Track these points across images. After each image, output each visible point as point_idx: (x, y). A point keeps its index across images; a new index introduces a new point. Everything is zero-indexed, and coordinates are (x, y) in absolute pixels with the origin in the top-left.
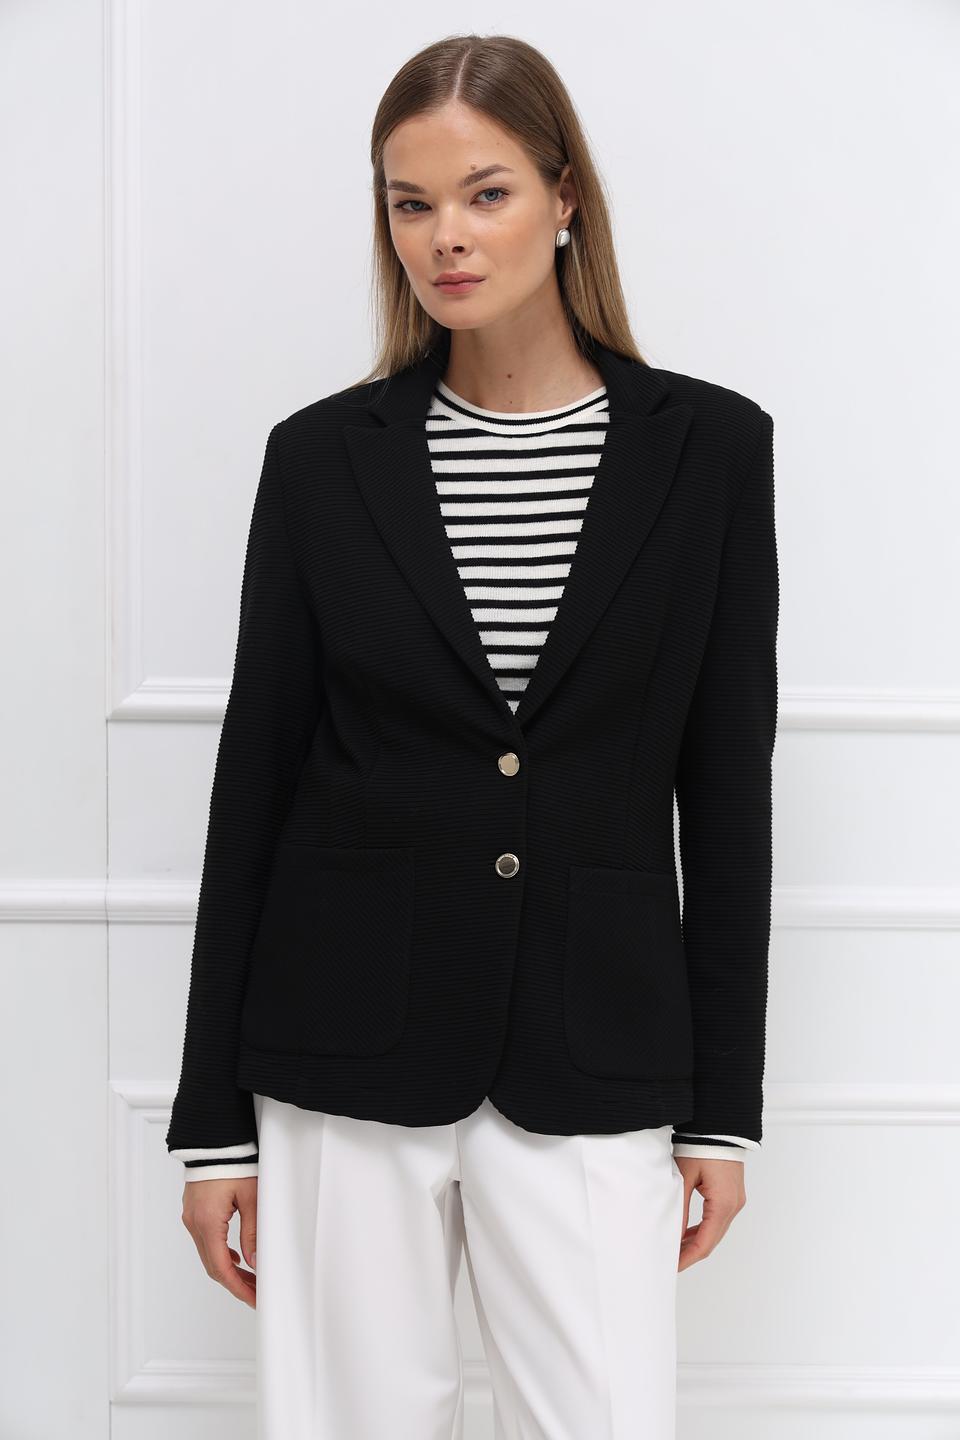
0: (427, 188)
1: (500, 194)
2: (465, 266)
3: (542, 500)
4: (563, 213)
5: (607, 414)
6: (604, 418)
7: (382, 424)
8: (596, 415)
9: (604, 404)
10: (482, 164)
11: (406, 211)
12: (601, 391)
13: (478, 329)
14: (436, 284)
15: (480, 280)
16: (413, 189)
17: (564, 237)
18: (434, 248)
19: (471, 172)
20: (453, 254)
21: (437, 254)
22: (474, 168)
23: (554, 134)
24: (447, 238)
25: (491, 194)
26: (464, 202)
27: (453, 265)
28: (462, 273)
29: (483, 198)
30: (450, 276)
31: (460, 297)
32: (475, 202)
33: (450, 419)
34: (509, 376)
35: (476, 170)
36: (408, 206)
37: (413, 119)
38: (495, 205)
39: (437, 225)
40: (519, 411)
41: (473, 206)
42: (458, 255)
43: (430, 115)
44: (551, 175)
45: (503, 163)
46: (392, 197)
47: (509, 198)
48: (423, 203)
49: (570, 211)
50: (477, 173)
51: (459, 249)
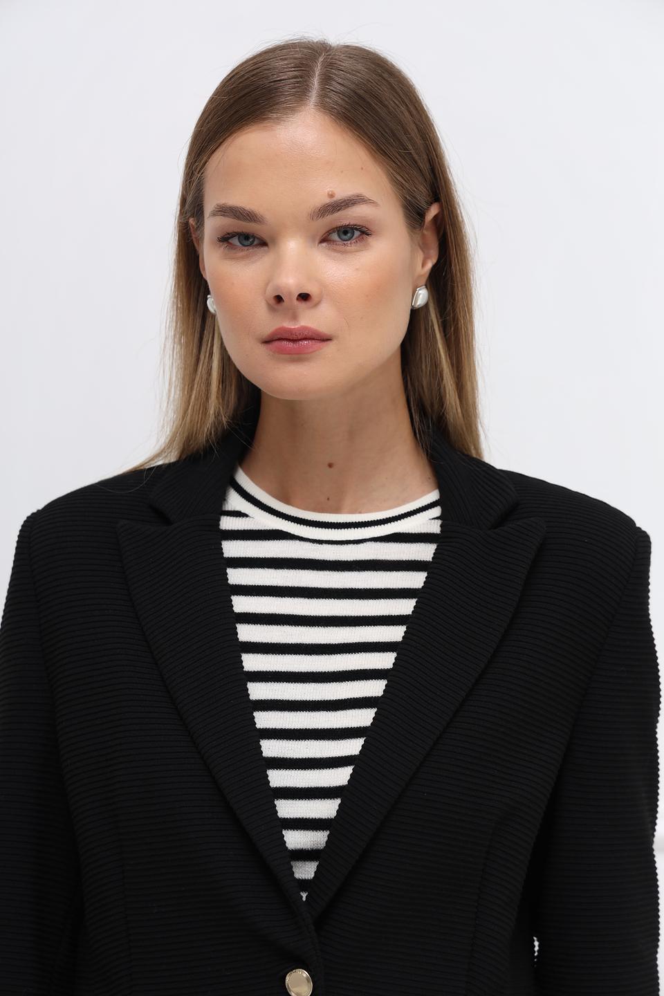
0: (268, 216)
1: (357, 233)
2: (311, 319)
3: (355, 626)
4: (423, 265)
5: (439, 522)
6: (435, 528)
7: (167, 522)
8: (428, 522)
9: (437, 511)
10: (343, 190)
11: (232, 246)
12: (434, 496)
13: (300, 401)
14: (267, 342)
15: (325, 339)
16: (249, 216)
17: (422, 296)
18: (271, 293)
19: (328, 201)
20: (296, 302)
21: (272, 302)
22: (332, 196)
23: (425, 166)
24: (290, 281)
25: (345, 233)
26: (313, 238)
27: (295, 317)
28: (305, 328)
29: (335, 236)
30: (290, 331)
31: (298, 358)
32: (324, 240)
33: (246, 516)
34: (330, 465)
35: (335, 199)
36: (235, 241)
37: (254, 128)
38: (351, 247)
39: (277, 265)
40: (337, 510)
41: (324, 245)
42: (302, 305)
43: (278, 124)
44: (414, 215)
45: (367, 194)
46: (212, 226)
47: (370, 240)
48: (254, 237)
49: (429, 265)
50: (336, 202)
51: (304, 297)
